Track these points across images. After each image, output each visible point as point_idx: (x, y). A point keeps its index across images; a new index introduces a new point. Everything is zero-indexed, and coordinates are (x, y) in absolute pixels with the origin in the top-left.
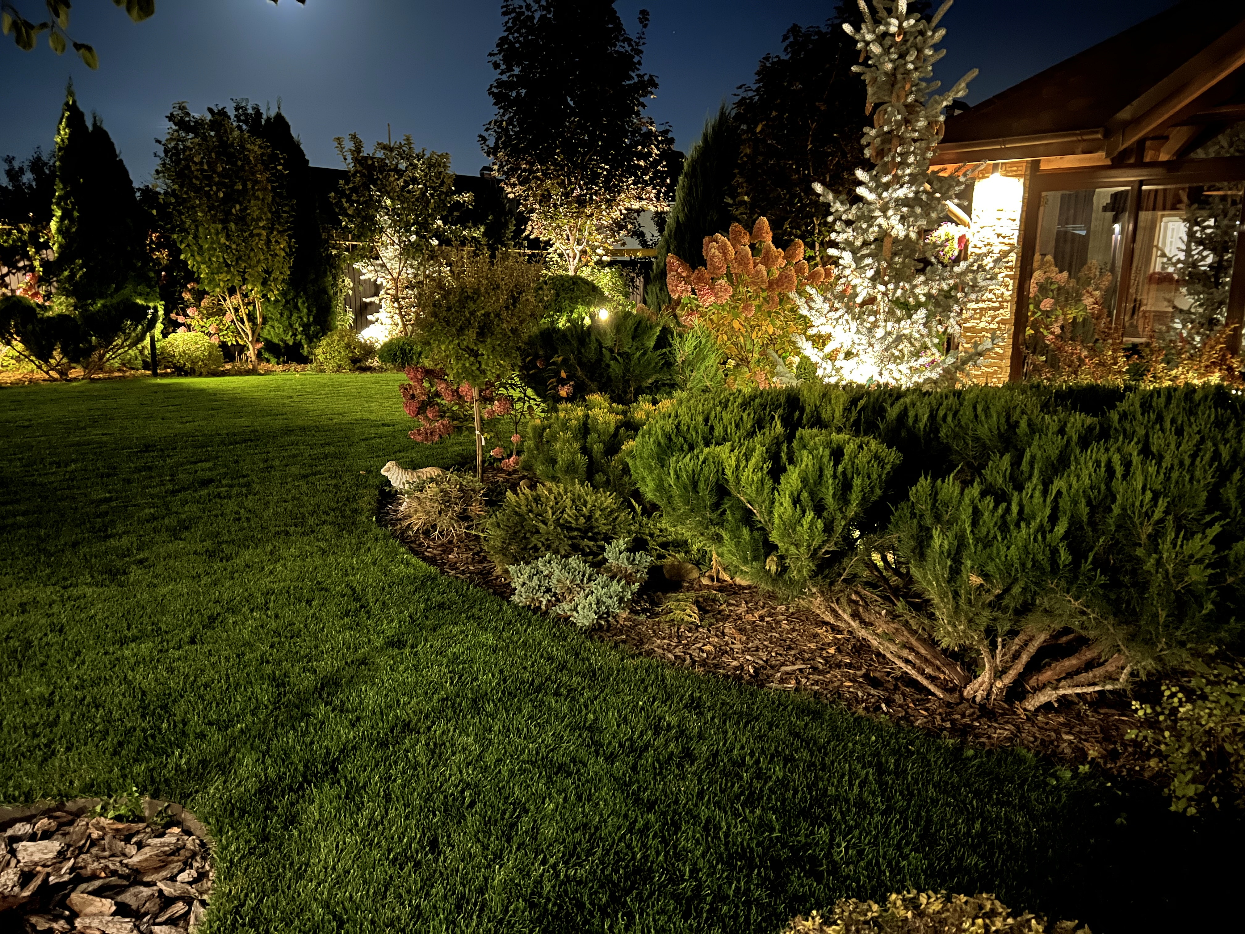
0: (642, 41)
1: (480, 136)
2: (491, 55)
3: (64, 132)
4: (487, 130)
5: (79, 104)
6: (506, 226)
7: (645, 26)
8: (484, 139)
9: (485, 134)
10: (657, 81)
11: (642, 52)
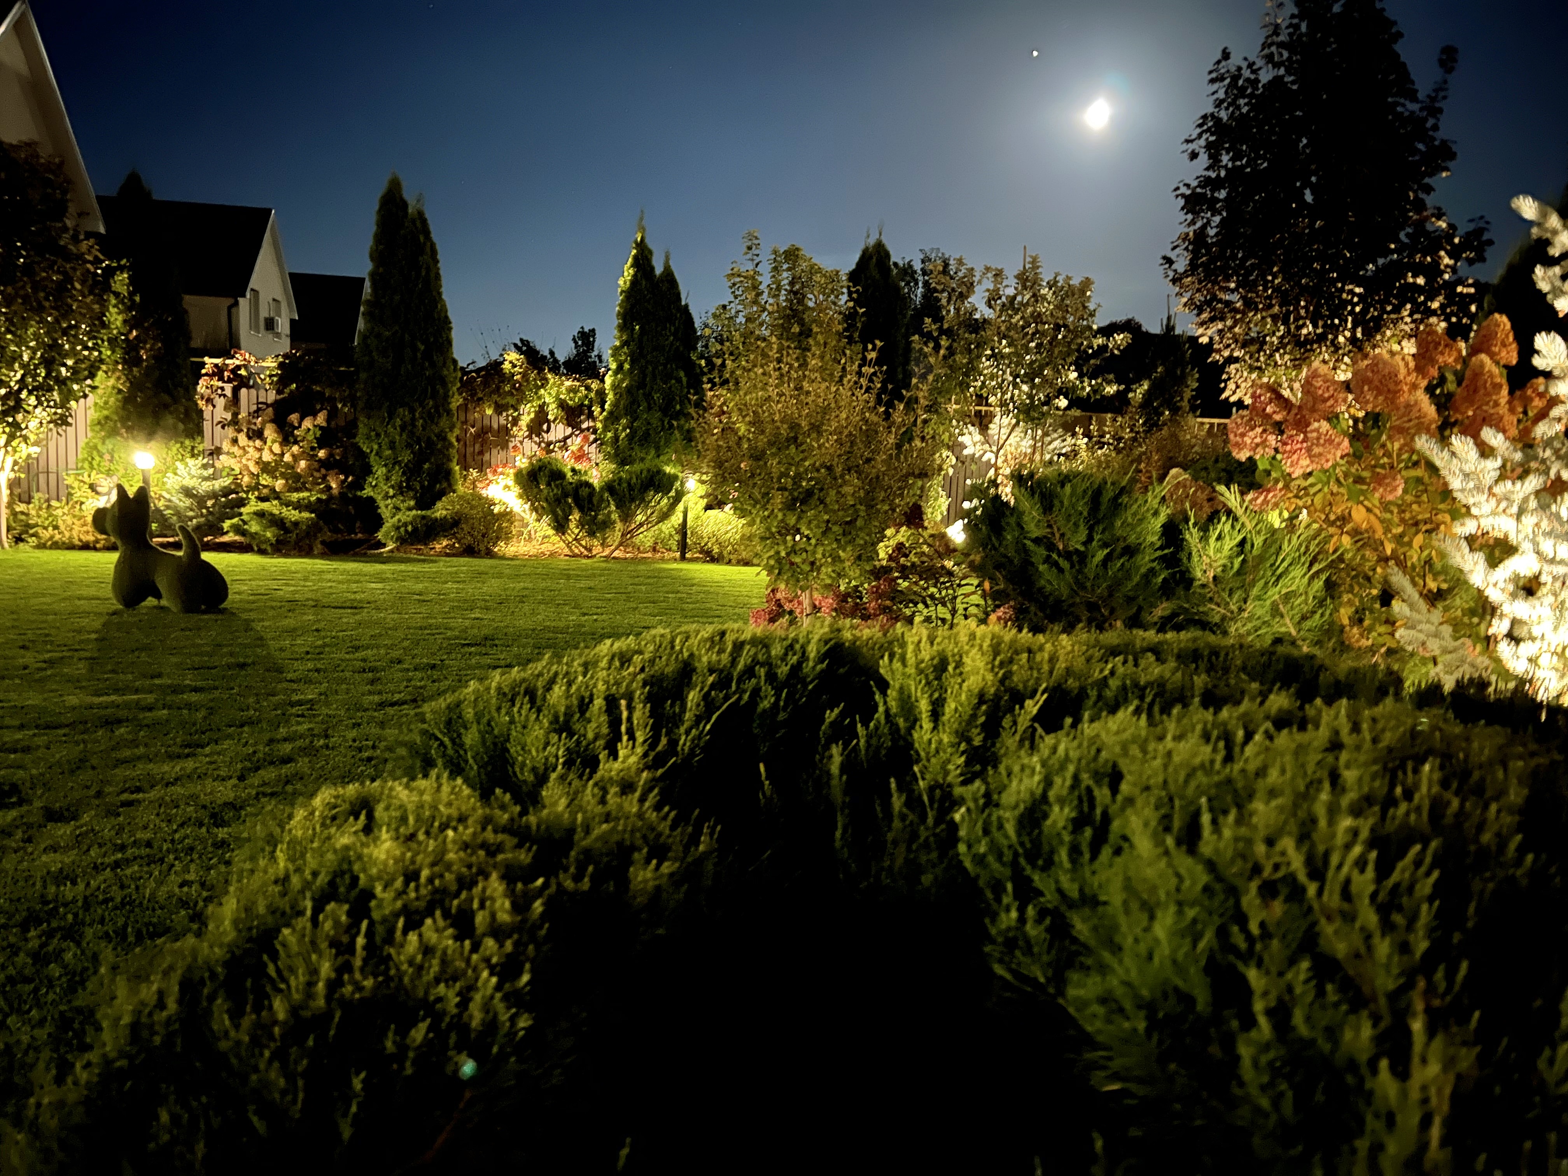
0: (1441, 94)
1: (1164, 258)
2: (1188, 141)
3: (629, 272)
4: (1174, 248)
5: (647, 241)
6: (1182, 380)
7: (1449, 70)
8: (1169, 261)
9: (1172, 255)
10: (1454, 148)
11: (1440, 110)
